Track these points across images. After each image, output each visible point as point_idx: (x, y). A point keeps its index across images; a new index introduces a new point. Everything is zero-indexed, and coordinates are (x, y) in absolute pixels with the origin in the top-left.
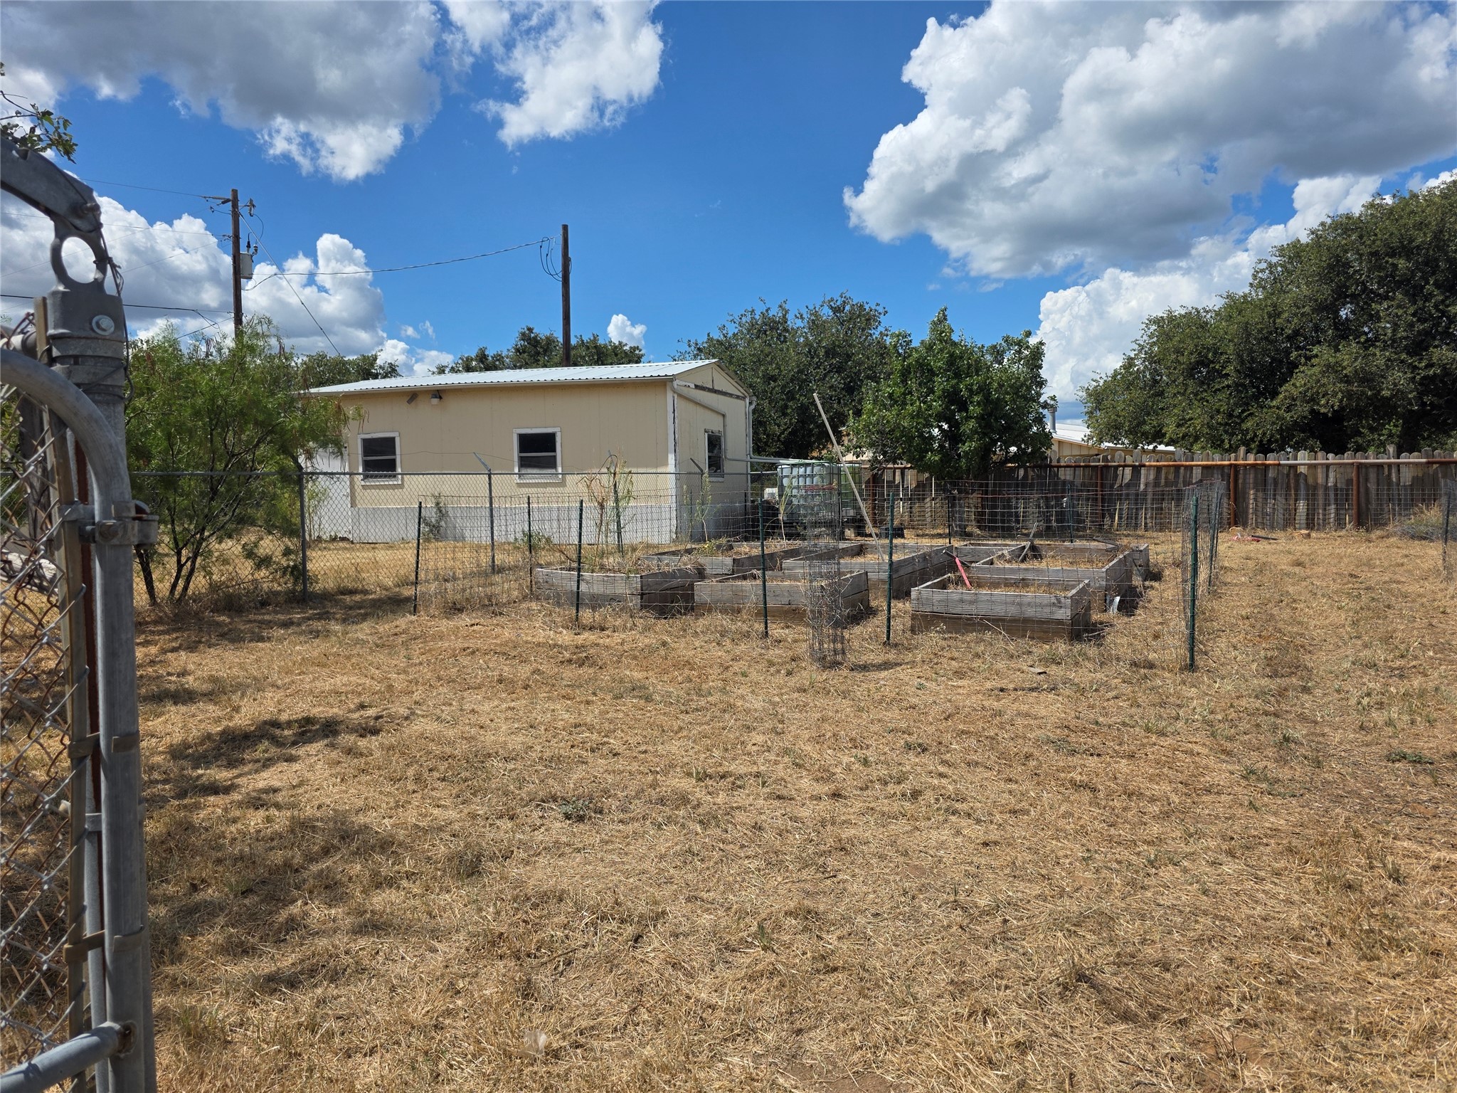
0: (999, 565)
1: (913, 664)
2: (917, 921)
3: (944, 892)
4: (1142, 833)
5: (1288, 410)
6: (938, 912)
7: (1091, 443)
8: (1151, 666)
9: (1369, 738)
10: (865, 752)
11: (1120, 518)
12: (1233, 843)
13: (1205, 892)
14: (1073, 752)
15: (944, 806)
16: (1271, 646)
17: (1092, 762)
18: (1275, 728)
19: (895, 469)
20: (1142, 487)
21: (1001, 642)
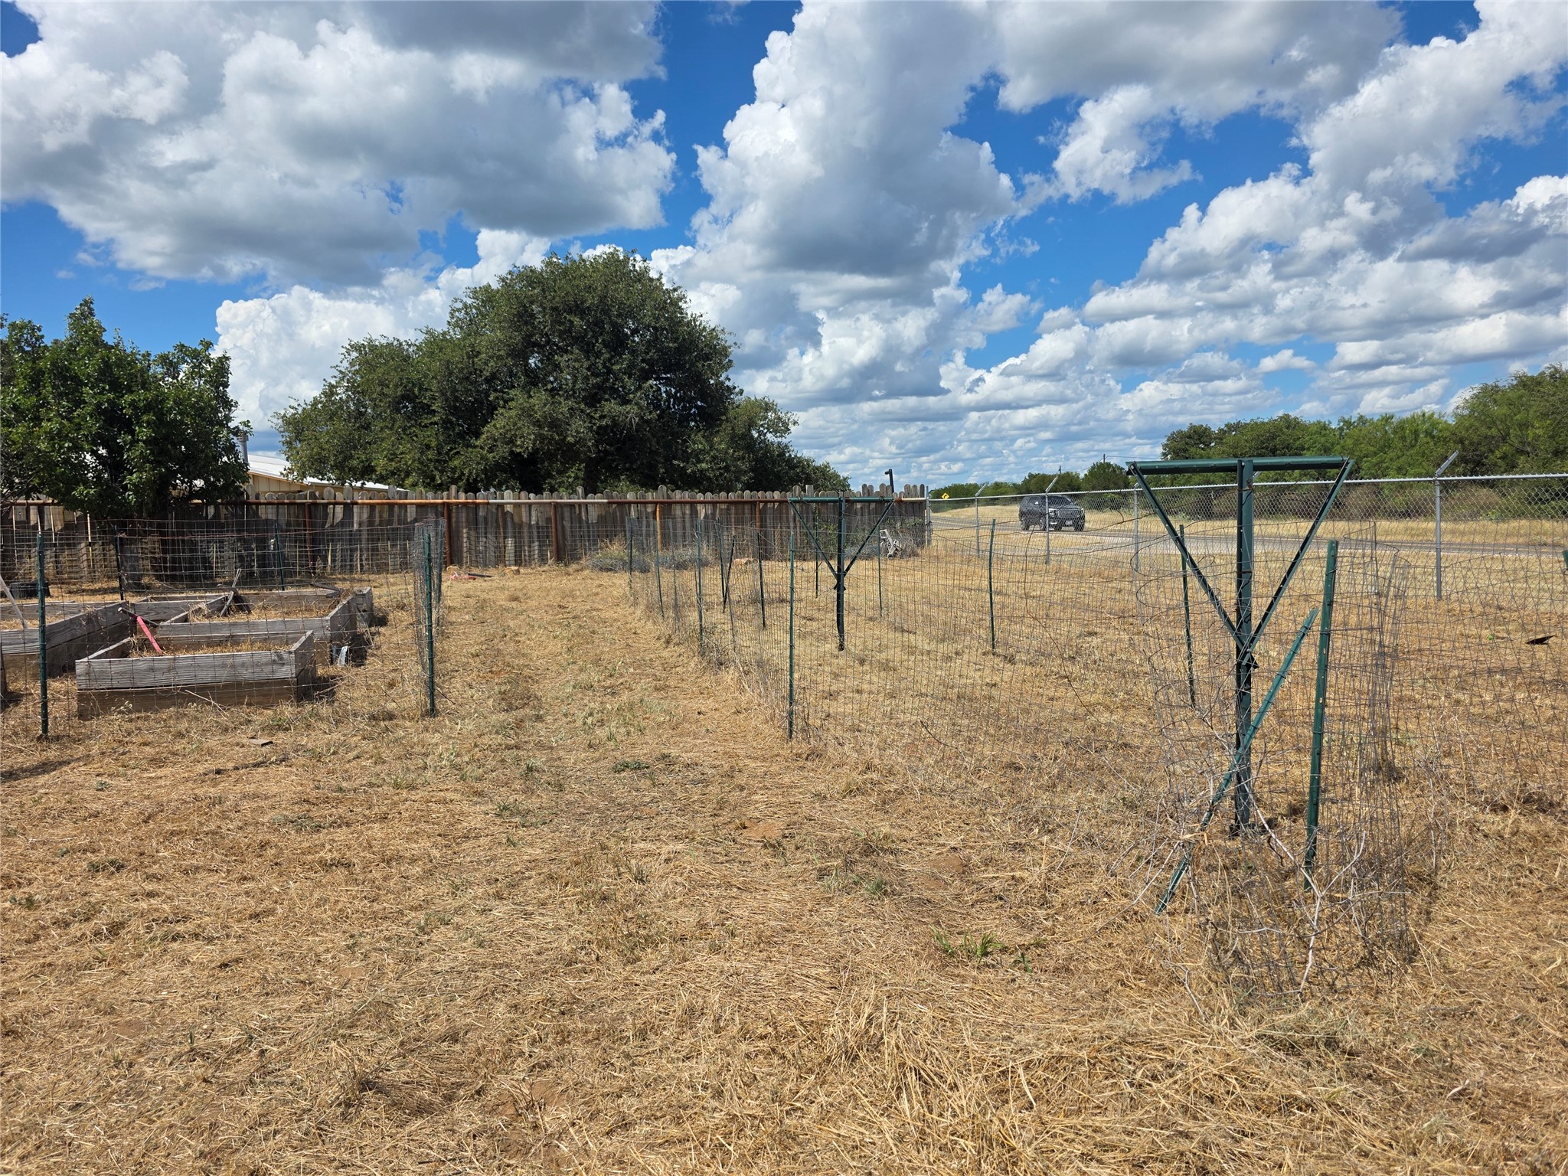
0: (196, 620)
1: (87, 759)
2: (140, 1094)
3: (175, 1043)
4: (408, 899)
5: (491, 450)
6: (169, 1072)
7: (291, 477)
8: (391, 717)
9: (597, 754)
10: (26, 889)
11: (333, 561)
12: (499, 885)
13: (481, 945)
14: (318, 828)
15: (159, 934)
16: (503, 680)
17: (341, 834)
18: (518, 760)
19: (29, 505)
20: (356, 526)
21: (213, 715)
